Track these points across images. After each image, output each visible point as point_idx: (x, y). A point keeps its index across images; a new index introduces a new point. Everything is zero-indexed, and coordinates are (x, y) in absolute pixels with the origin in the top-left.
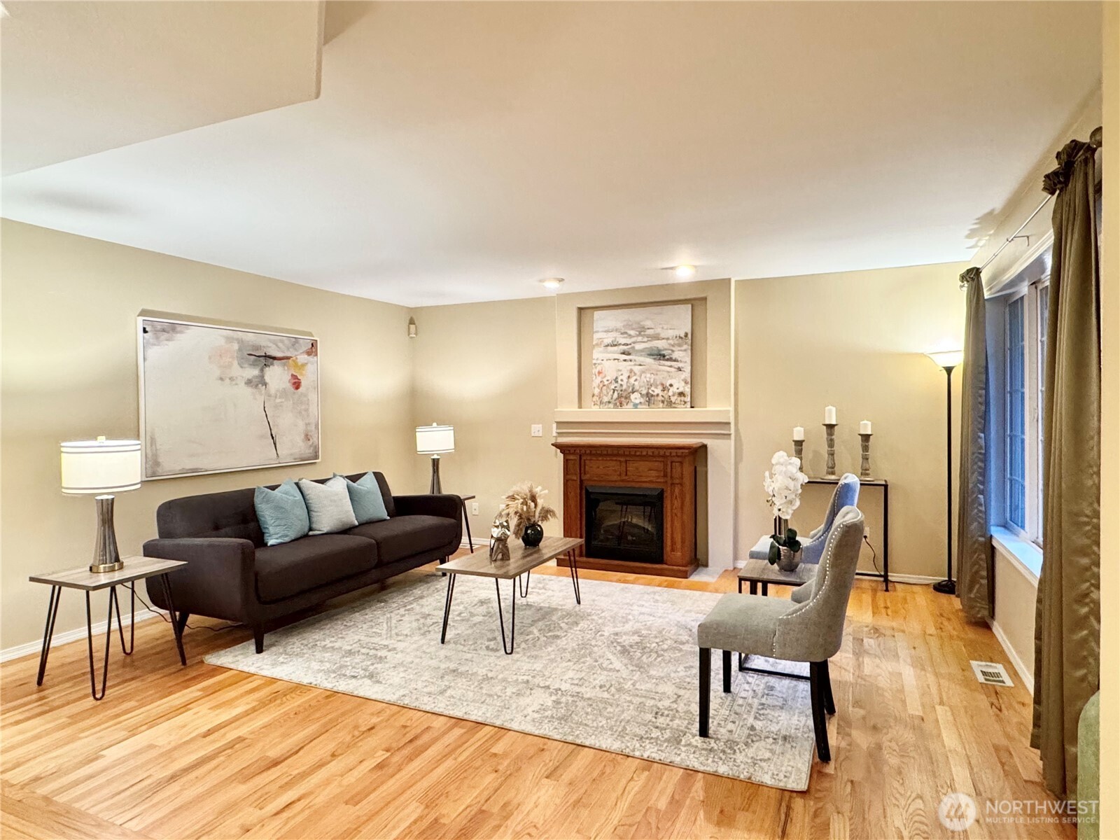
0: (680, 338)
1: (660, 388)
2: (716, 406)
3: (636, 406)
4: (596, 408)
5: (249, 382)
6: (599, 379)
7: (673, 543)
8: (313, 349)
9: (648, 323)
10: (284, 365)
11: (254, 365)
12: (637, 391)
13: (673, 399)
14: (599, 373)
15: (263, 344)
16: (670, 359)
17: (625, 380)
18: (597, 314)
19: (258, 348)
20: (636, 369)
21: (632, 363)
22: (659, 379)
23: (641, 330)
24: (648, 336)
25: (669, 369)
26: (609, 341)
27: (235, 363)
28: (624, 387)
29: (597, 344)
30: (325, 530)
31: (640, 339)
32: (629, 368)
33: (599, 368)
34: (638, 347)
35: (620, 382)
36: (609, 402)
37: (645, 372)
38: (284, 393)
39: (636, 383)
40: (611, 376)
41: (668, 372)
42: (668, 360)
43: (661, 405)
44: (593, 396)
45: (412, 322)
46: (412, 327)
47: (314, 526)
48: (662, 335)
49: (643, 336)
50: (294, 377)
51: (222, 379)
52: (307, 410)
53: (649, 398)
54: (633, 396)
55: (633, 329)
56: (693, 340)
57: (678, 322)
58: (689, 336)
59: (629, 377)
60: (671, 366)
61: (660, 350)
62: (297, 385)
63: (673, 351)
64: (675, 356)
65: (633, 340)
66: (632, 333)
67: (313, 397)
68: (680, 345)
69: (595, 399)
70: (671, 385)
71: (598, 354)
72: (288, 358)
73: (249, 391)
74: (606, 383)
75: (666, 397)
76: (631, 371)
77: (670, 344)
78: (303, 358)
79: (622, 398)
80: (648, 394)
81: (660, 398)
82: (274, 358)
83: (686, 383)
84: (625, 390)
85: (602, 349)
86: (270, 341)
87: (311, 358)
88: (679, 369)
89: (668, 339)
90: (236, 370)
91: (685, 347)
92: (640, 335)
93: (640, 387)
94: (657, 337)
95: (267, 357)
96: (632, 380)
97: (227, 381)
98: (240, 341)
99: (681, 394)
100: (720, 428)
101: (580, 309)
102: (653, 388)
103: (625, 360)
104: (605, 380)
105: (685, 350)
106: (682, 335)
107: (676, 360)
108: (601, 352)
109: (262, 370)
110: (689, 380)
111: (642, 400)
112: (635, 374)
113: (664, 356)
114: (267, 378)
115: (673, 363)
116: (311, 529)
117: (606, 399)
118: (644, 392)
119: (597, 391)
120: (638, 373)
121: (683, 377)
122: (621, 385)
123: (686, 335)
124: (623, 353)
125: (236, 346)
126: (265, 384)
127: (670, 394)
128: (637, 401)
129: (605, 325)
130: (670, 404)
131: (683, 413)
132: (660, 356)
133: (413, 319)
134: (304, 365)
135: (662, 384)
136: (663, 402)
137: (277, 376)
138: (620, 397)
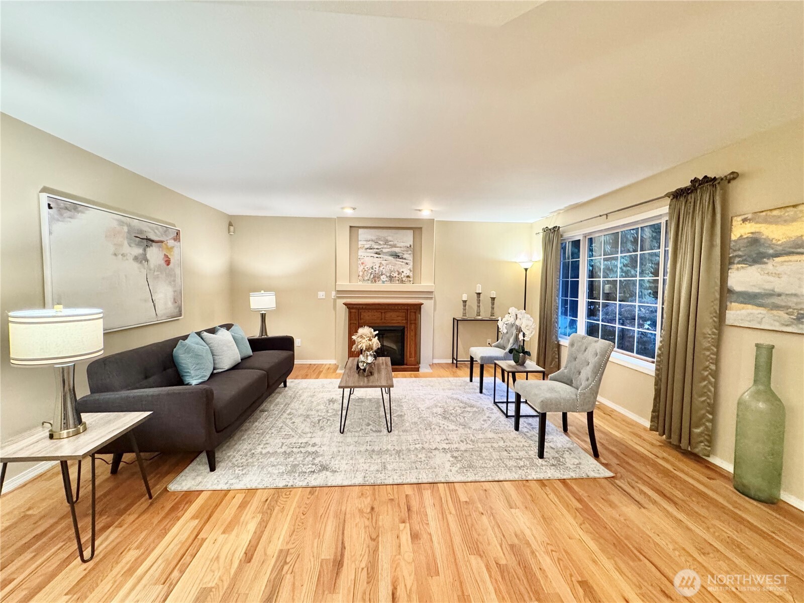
0: (408, 247)
1: (397, 273)
2: (425, 284)
3: (383, 282)
4: (360, 283)
5: (136, 259)
6: (362, 267)
7: (410, 354)
8: (177, 237)
9: (390, 238)
10: (160, 247)
11: (138, 245)
12: (384, 274)
13: (404, 279)
14: (362, 263)
15: (145, 229)
16: (402, 258)
17: (377, 268)
18: (361, 231)
19: (141, 232)
20: (384, 262)
21: (381, 259)
22: (396, 268)
23: (386, 242)
24: (390, 245)
25: (401, 263)
26: (367, 246)
27: (126, 243)
28: (377, 272)
29: (361, 248)
31: (385, 246)
32: (379, 262)
33: (362, 261)
34: (384, 250)
35: (374, 269)
36: (368, 280)
37: (388, 265)
38: (159, 268)
39: (384, 270)
40: (369, 265)
41: (401, 265)
42: (401, 258)
43: (397, 282)
44: (359, 276)
45: (230, 224)
46: (232, 228)
47: (217, 366)
48: (398, 245)
49: (388, 245)
50: (166, 256)
51: (115, 255)
52: (174, 281)
53: (391, 278)
54: (382, 277)
55: (382, 241)
56: (415, 250)
57: (405, 239)
58: (412, 247)
59: (379, 267)
60: (402, 262)
61: (397, 253)
62: (168, 262)
63: (404, 254)
64: (405, 256)
65: (382, 246)
66: (381, 243)
67: (178, 271)
68: (407, 251)
69: (360, 278)
70: (403, 272)
71: (361, 253)
72: (162, 242)
73: (136, 265)
74: (366, 269)
75: (400, 278)
76: (381, 263)
77: (402, 250)
78: (171, 243)
79: (376, 278)
80: (390, 276)
81: (397, 278)
82: (153, 241)
83: (411, 271)
84: (378, 274)
85: (364, 250)
86: (150, 228)
87: (176, 243)
88: (407, 264)
89: (401, 247)
90: (126, 249)
91: (410, 252)
92: (385, 244)
93: (386, 272)
94: (395, 246)
95: (148, 240)
96: (381, 269)
97: (120, 256)
98: (129, 226)
99: (408, 277)
100: (429, 294)
101: (351, 227)
102: (393, 273)
103: (377, 257)
104: (365, 268)
105: (410, 254)
106: (409, 246)
107: (405, 259)
108: (364, 252)
109: (145, 250)
110: (412, 269)
111: (387, 279)
112: (383, 265)
113: (399, 256)
114: (148, 256)
115: (404, 260)
116: (214, 369)
117: (366, 278)
118: (388, 275)
119: (361, 274)
120: (385, 265)
121: (409, 268)
122: (375, 271)
123: (410, 246)
124: (376, 253)
125: (126, 229)
126: (147, 261)
127: (402, 276)
128: (384, 280)
130: (402, 282)
131: (408, 287)
132: (396, 256)
133: (232, 223)
134: (172, 248)
135: (398, 271)
136: (398, 280)
137: (155, 254)
138: (374, 277)
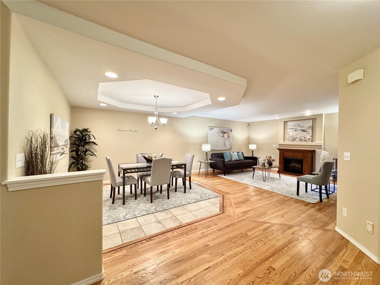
4: (288, 142)
5: (222, 136)
7: (305, 170)
8: (231, 131)
9: (301, 124)
10: (227, 134)
11: (223, 134)
12: (298, 138)
13: (307, 140)
15: (224, 130)
16: (307, 132)
17: (295, 136)
18: (288, 122)
19: (223, 131)
20: (298, 134)
22: (304, 136)
23: (299, 126)
26: (291, 128)
27: (220, 133)
29: (288, 129)
30: (234, 160)
32: (296, 133)
33: (289, 133)
34: (298, 129)
36: (291, 141)
37: (300, 134)
38: (227, 138)
41: (306, 134)
45: (249, 125)
46: (249, 126)
47: (232, 159)
48: (305, 126)
50: (228, 135)
51: (218, 136)
52: (230, 141)
55: (297, 125)
56: (313, 128)
62: (229, 137)
63: (307, 130)
65: (297, 127)
67: (231, 139)
68: (309, 128)
69: (287, 140)
70: (306, 137)
72: (227, 132)
73: (222, 138)
75: (305, 140)
77: (306, 128)
78: (230, 132)
81: (303, 140)
82: (225, 132)
83: (310, 137)
84: (295, 138)
86: (225, 130)
87: (231, 132)
90: (220, 135)
95: (224, 132)
96: (297, 136)
97: (219, 136)
98: (221, 130)
99: (309, 139)
100: (320, 147)
101: (285, 122)
104: (290, 136)
105: (310, 130)
106: (310, 126)
108: (290, 130)
109: (224, 135)
114: (224, 136)
116: (231, 160)
118: (300, 138)
119: (288, 138)
121: (310, 135)
124: (295, 130)
125: (220, 131)
126: (224, 137)
128: (298, 140)
129: (290, 125)
131: (310, 143)
132: (304, 131)
133: (249, 124)
134: (230, 133)
137: (226, 135)
138: (293, 139)
